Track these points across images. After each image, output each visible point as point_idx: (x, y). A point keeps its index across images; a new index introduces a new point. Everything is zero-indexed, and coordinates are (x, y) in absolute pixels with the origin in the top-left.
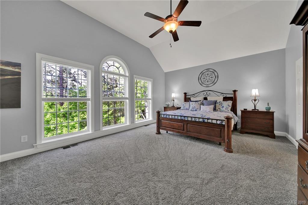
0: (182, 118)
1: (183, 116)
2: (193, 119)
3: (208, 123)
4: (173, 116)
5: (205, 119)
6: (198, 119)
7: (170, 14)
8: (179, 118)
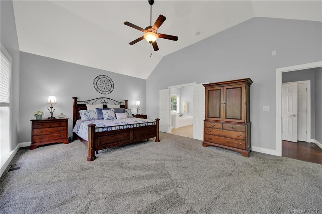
0: (128, 127)
1: (129, 125)
2: (138, 126)
3: (148, 126)
4: (117, 127)
5: (146, 123)
6: (142, 124)
7: (150, 26)
8: (125, 127)
